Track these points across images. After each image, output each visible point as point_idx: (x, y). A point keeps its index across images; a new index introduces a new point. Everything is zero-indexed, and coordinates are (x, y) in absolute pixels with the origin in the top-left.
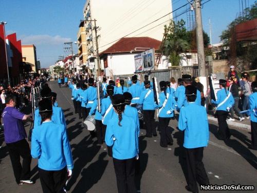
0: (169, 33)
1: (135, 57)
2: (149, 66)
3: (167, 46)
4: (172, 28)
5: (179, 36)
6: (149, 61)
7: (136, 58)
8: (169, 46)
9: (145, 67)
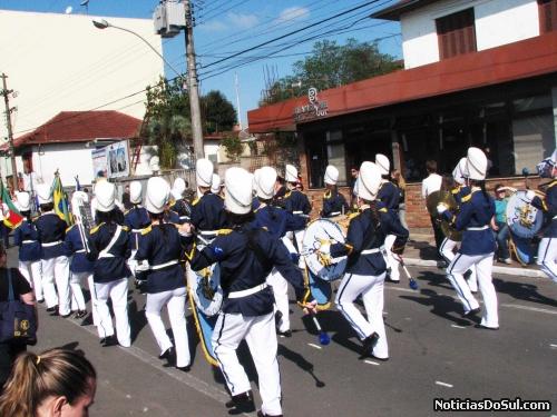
0: (157, 102)
1: (93, 153)
2: (121, 170)
3: (152, 130)
4: (163, 93)
5: (177, 107)
6: (119, 161)
7: (96, 155)
8: (155, 129)
9: (112, 171)
